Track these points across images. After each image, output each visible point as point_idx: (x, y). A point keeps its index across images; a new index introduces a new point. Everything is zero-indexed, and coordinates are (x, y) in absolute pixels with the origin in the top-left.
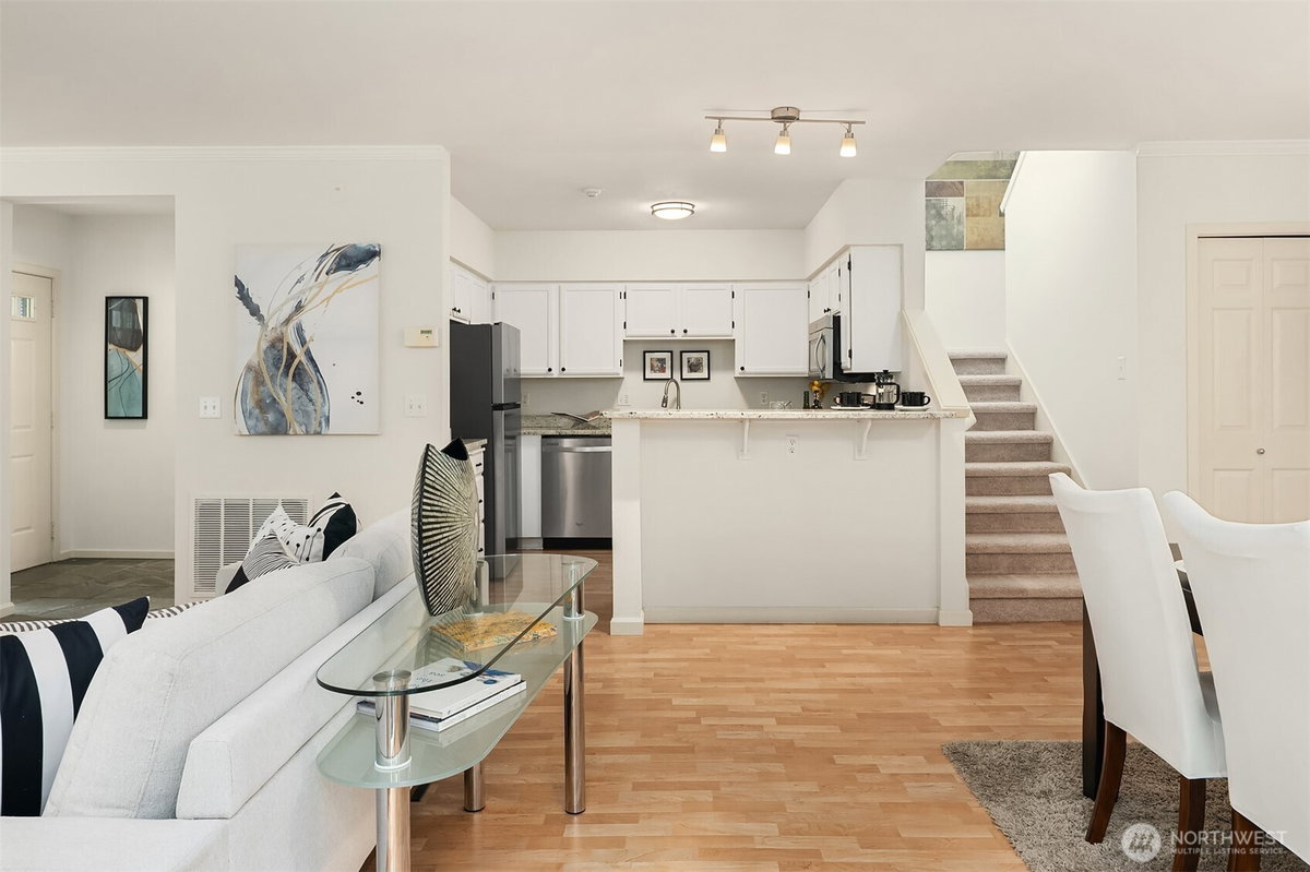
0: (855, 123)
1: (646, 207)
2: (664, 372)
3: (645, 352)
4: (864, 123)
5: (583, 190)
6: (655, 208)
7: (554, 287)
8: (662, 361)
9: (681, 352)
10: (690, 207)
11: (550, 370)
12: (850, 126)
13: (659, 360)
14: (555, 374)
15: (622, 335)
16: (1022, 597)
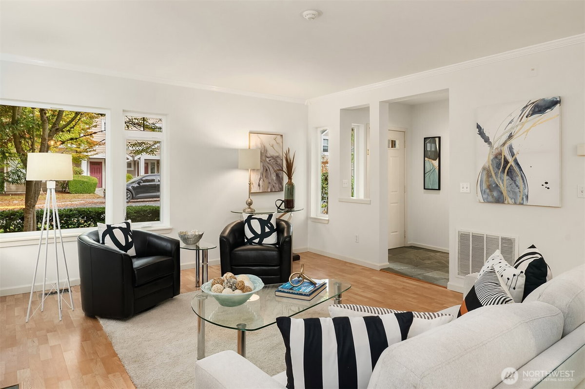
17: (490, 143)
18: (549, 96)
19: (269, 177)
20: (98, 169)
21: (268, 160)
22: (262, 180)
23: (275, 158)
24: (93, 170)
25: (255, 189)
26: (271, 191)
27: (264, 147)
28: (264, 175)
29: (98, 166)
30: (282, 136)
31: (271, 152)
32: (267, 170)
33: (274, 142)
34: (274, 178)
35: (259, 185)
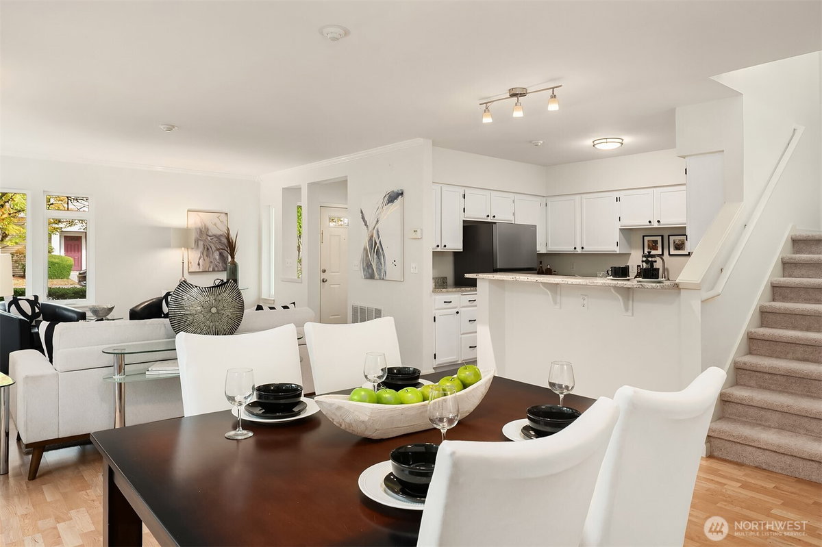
0: (556, 87)
1: (588, 142)
2: (657, 250)
3: (644, 236)
4: (561, 86)
5: (531, 142)
6: (595, 142)
7: (578, 197)
8: (656, 242)
9: (669, 236)
10: (620, 141)
11: (575, 248)
12: (553, 91)
13: (653, 241)
14: (579, 251)
15: (618, 226)
16: (745, 443)
17: (367, 227)
18: (396, 189)
19: (211, 256)
20: (76, 246)
21: (209, 238)
22: (202, 259)
23: (218, 237)
24: (69, 246)
25: (194, 268)
26: (214, 271)
27: (205, 225)
28: (205, 254)
29: (76, 242)
30: (227, 214)
31: (214, 231)
32: (208, 249)
33: (217, 221)
34: (217, 257)
35: (199, 264)
